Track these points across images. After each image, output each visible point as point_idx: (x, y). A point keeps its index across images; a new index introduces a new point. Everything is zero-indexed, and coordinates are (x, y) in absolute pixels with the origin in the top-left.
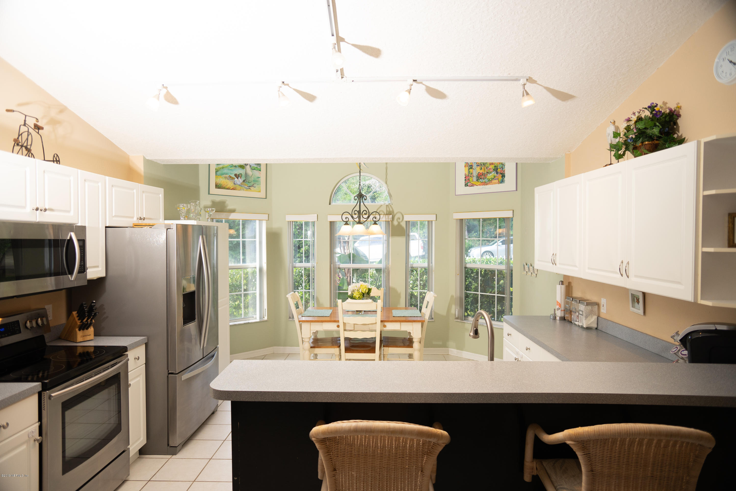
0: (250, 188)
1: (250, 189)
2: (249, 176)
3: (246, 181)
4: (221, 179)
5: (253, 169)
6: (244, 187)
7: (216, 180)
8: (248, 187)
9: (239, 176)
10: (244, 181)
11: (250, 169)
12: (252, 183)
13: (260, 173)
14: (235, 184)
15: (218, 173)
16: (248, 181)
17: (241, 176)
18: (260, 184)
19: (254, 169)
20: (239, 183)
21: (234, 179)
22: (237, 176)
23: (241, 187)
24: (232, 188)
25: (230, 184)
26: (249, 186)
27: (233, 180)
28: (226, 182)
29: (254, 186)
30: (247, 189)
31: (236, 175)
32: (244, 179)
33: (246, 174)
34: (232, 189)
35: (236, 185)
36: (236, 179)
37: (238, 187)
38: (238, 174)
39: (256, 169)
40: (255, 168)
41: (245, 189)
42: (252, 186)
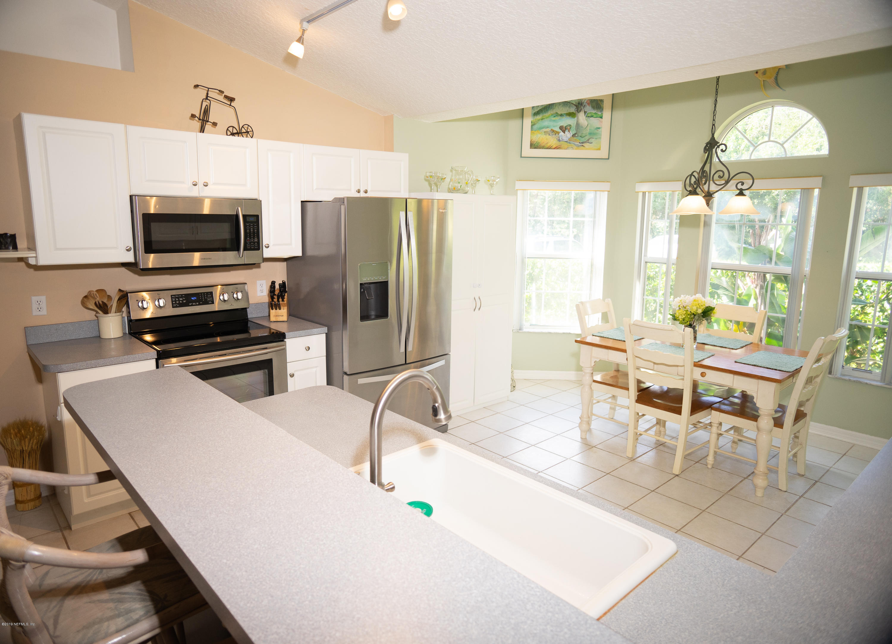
0: (583, 144)
1: (583, 146)
2: (582, 127)
3: (577, 135)
4: (539, 135)
5: (589, 117)
6: (574, 144)
7: (531, 137)
8: (580, 144)
9: (566, 129)
10: (574, 136)
11: (584, 117)
12: (587, 138)
13: (601, 122)
14: (559, 140)
15: (535, 127)
16: (580, 135)
17: (570, 128)
18: (600, 138)
19: (592, 116)
20: (566, 139)
21: (559, 133)
22: (563, 129)
23: (569, 144)
24: (554, 146)
25: (552, 141)
26: (581, 142)
27: (557, 135)
28: (547, 139)
29: (590, 141)
30: (578, 146)
31: (561, 128)
32: (574, 132)
33: (578, 125)
34: (554, 149)
35: (561, 142)
36: (562, 133)
37: (564, 145)
38: (565, 125)
39: (595, 116)
40: (593, 114)
41: (575, 147)
42: (587, 141)
